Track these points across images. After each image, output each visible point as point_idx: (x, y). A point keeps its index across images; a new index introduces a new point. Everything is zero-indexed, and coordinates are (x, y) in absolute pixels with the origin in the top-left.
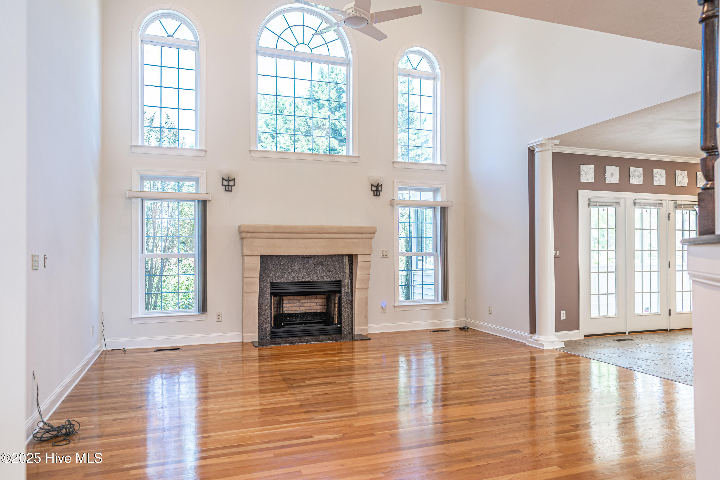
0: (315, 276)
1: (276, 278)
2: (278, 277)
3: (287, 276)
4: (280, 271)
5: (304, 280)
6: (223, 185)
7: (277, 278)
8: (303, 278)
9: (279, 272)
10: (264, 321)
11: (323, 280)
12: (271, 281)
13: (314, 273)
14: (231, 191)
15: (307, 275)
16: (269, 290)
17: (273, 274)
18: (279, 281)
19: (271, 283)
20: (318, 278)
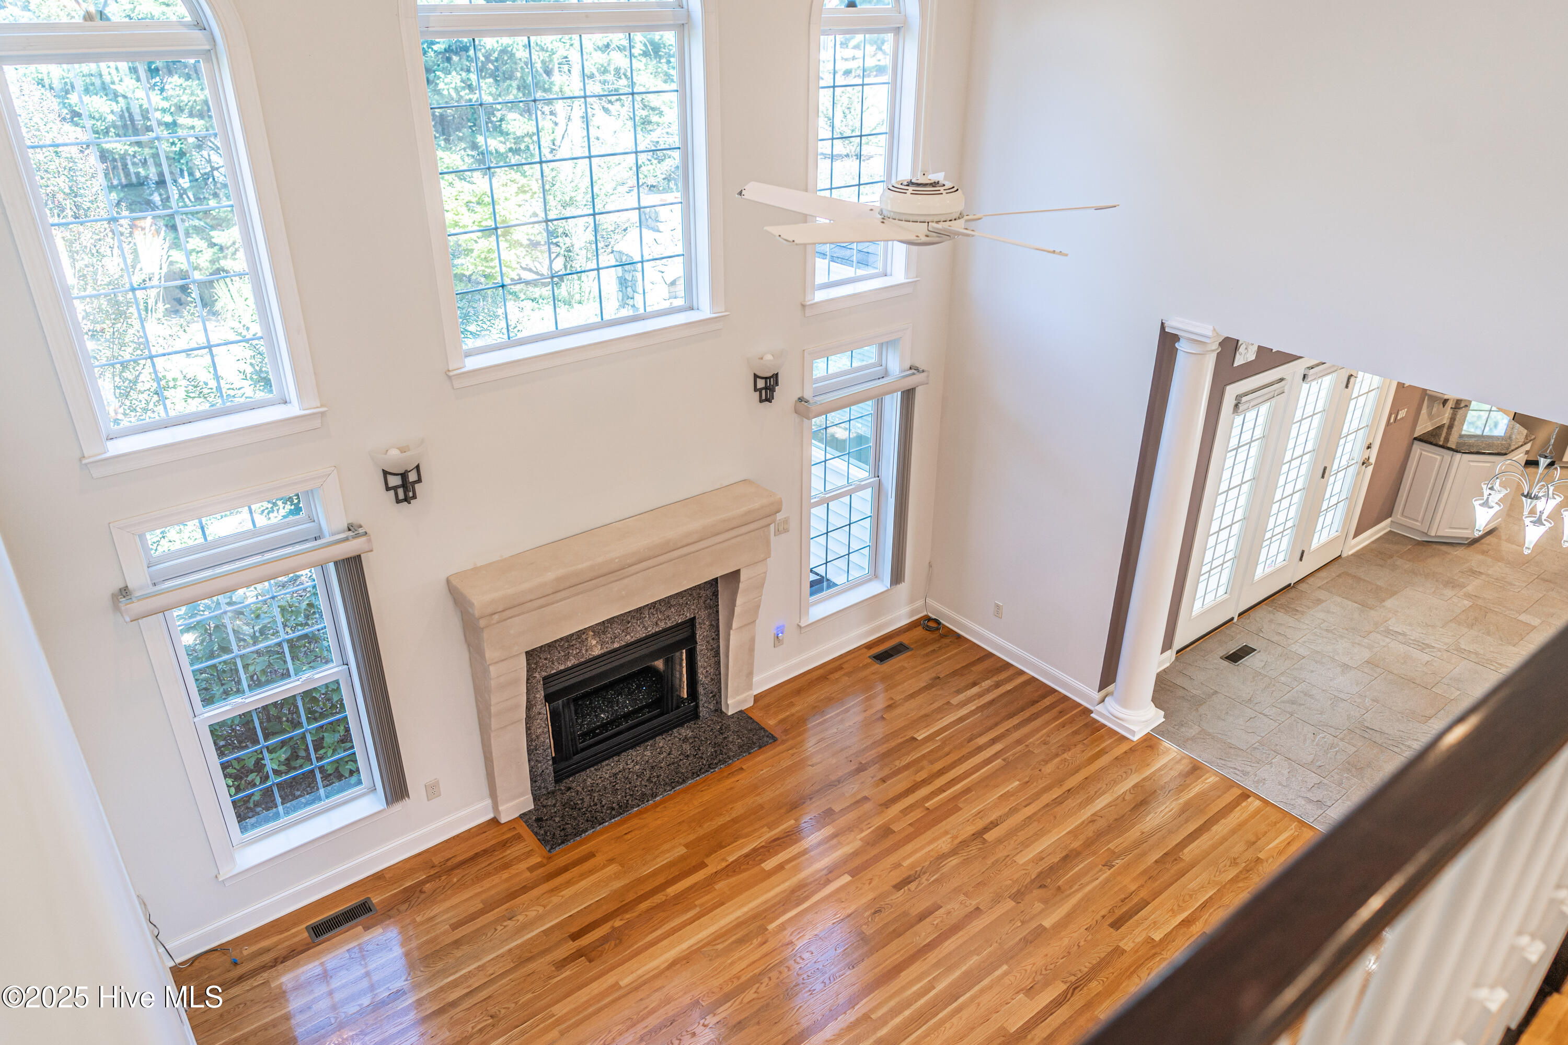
0: (639, 629)
1: (553, 663)
2: (559, 659)
3: (578, 651)
4: (562, 647)
5: (616, 645)
6: (388, 489)
7: (556, 664)
8: (613, 642)
9: (559, 649)
10: (537, 761)
11: (657, 630)
12: (544, 674)
13: (637, 623)
14: (414, 497)
15: (623, 631)
16: (541, 695)
17: (546, 659)
18: (562, 667)
19: (545, 679)
20: (646, 629)
